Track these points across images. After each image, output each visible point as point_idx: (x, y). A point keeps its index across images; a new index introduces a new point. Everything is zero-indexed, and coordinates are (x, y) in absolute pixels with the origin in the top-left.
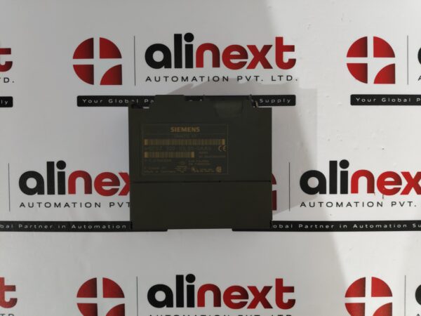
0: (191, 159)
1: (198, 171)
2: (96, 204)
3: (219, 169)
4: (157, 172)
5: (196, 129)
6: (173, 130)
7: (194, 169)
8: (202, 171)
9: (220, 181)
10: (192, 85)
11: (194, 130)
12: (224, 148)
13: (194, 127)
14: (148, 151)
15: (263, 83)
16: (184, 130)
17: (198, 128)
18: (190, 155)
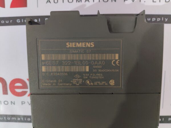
0: (86, 72)
1: (92, 84)
2: (11, 102)
3: (112, 82)
4: (54, 84)
5: (90, 45)
6: (69, 45)
7: (88, 82)
8: (96, 84)
9: (112, 93)
10: (85, 5)
11: (88, 45)
12: (117, 62)
13: (88, 42)
14: (45, 65)
15: (146, 4)
16: (79, 45)
17: (92, 44)
18: (85, 69)
